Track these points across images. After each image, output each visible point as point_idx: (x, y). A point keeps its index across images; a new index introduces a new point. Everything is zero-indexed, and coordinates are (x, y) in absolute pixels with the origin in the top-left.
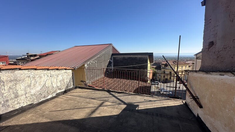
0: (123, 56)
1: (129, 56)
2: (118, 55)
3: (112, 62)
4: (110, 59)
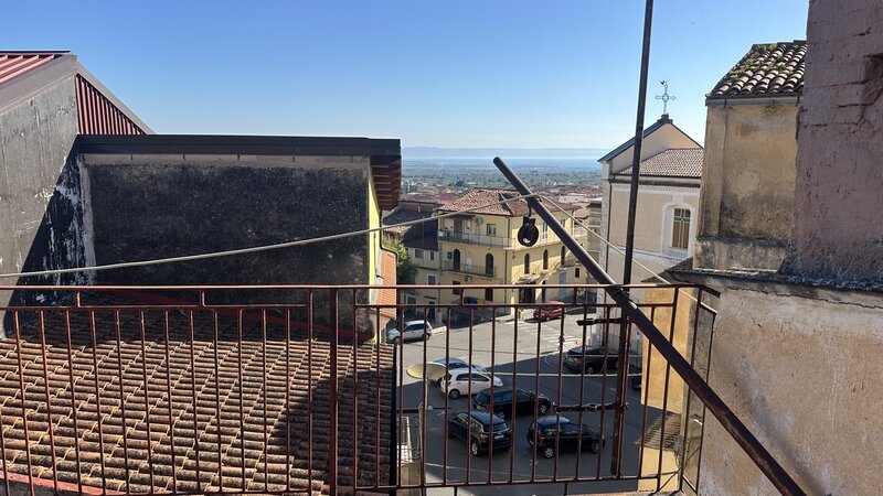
0: (176, 159)
1: (229, 160)
2: (134, 152)
3: (80, 208)
4: (59, 183)
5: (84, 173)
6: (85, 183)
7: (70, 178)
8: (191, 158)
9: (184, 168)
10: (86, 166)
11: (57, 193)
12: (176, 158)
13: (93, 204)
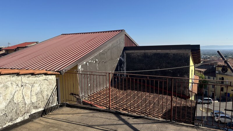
1: (155, 51)
2: (135, 50)
3: (124, 62)
4: (120, 57)
5: (125, 54)
6: (125, 57)
7: (122, 56)
8: (146, 51)
9: (145, 53)
10: (126, 53)
11: (120, 59)
12: (143, 51)
13: (126, 61)
